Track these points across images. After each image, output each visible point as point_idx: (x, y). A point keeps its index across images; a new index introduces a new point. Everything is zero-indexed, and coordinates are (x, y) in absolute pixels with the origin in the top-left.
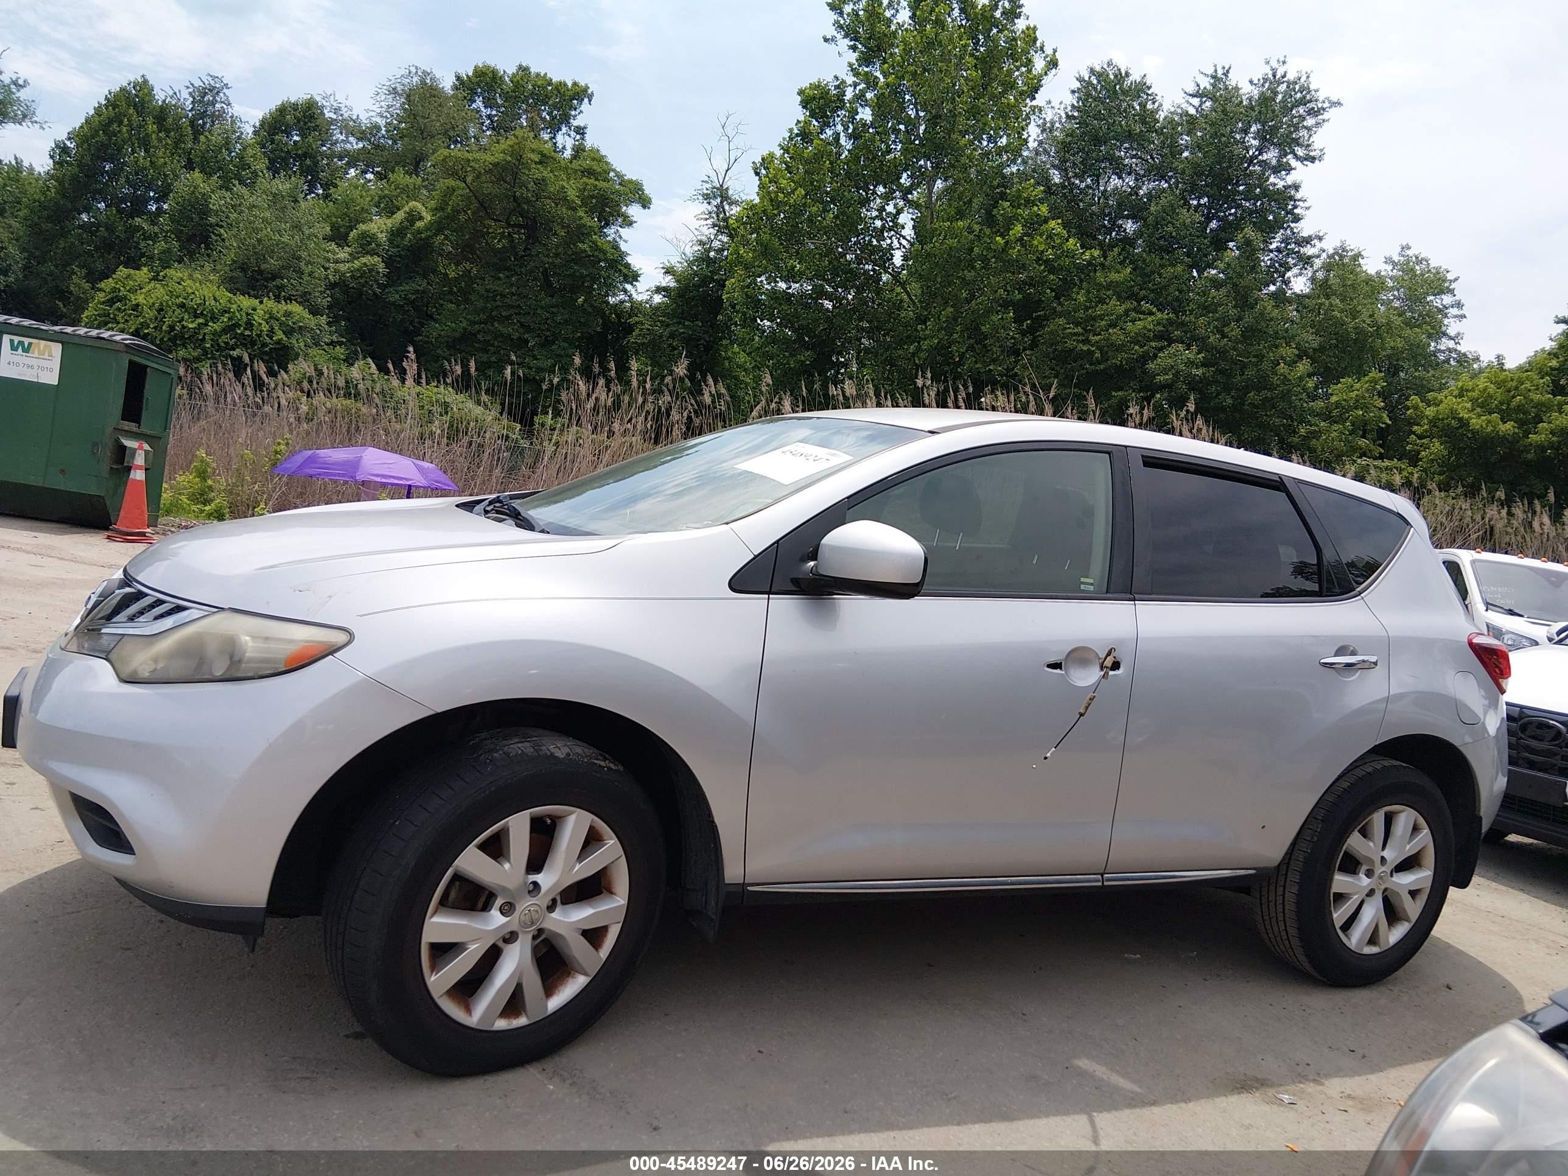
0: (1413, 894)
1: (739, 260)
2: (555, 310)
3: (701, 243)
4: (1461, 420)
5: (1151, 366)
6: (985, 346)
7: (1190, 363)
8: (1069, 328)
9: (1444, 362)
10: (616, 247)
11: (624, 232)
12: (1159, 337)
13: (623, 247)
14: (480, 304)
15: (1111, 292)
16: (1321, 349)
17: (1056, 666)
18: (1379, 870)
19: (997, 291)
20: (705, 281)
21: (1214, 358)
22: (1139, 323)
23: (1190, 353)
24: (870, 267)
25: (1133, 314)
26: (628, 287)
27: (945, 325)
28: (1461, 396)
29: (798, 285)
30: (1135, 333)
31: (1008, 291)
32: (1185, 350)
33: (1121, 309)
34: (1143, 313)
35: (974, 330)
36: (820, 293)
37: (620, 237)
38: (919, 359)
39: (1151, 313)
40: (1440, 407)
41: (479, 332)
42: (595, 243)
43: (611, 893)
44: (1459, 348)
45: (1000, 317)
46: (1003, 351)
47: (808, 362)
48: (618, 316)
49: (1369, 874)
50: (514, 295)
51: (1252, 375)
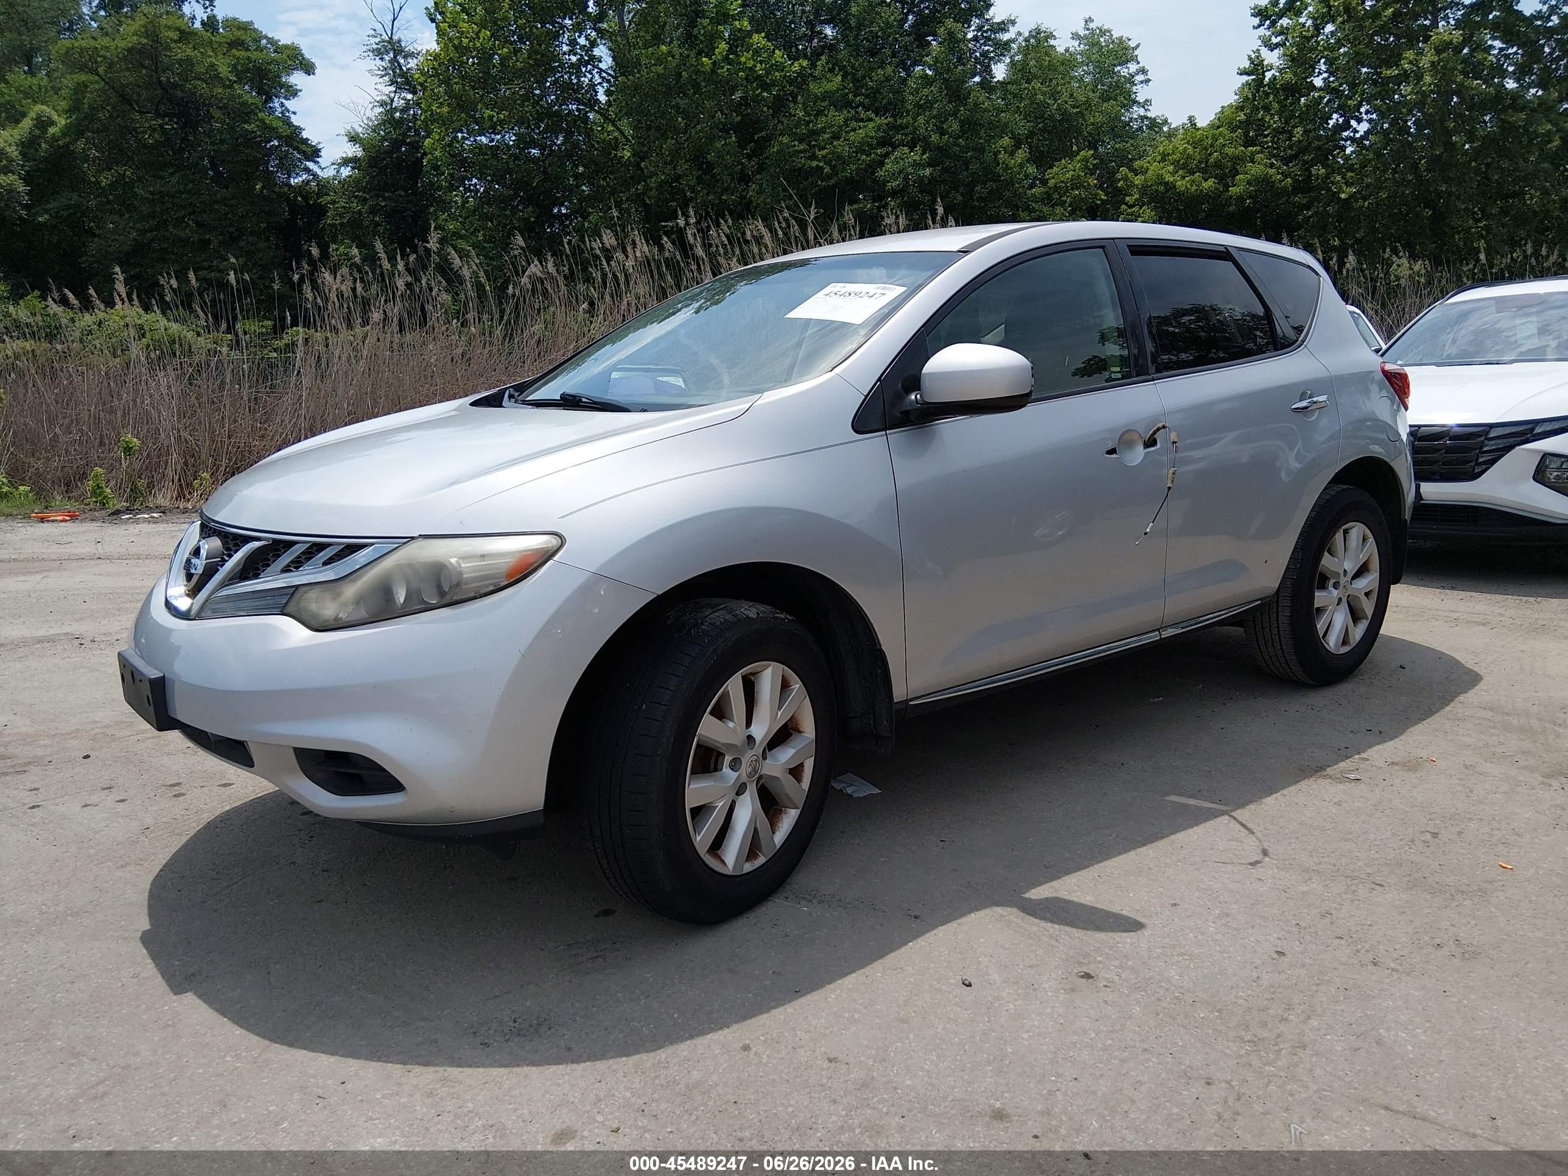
0: (1367, 594)
1: (434, 118)
2: (234, 202)
3: (382, 104)
4: (1167, 183)
5: (880, 173)
6: (713, 176)
7: (916, 165)
8: (794, 146)
9: (1137, 130)
10: (287, 122)
11: (290, 104)
12: (883, 143)
13: (295, 120)
14: (145, 209)
15: (827, 103)
16: (1031, 134)
17: (1112, 451)
18: (1343, 581)
19: (714, 116)
20: (396, 144)
21: (939, 155)
22: (861, 131)
23: (915, 155)
24: (574, 107)
25: (854, 124)
26: (310, 165)
27: (669, 159)
28: (1163, 160)
29: (499, 137)
30: (859, 142)
31: (726, 114)
32: (910, 153)
33: (840, 119)
34: (862, 120)
35: (699, 160)
36: (524, 142)
37: (288, 111)
38: (650, 199)
39: (871, 120)
40: (1147, 175)
41: (153, 240)
42: (262, 121)
43: (800, 732)
44: (1149, 115)
45: (723, 142)
46: (733, 179)
47: (532, 219)
48: (306, 198)
49: (1336, 586)
50: (183, 193)
51: (976, 169)
